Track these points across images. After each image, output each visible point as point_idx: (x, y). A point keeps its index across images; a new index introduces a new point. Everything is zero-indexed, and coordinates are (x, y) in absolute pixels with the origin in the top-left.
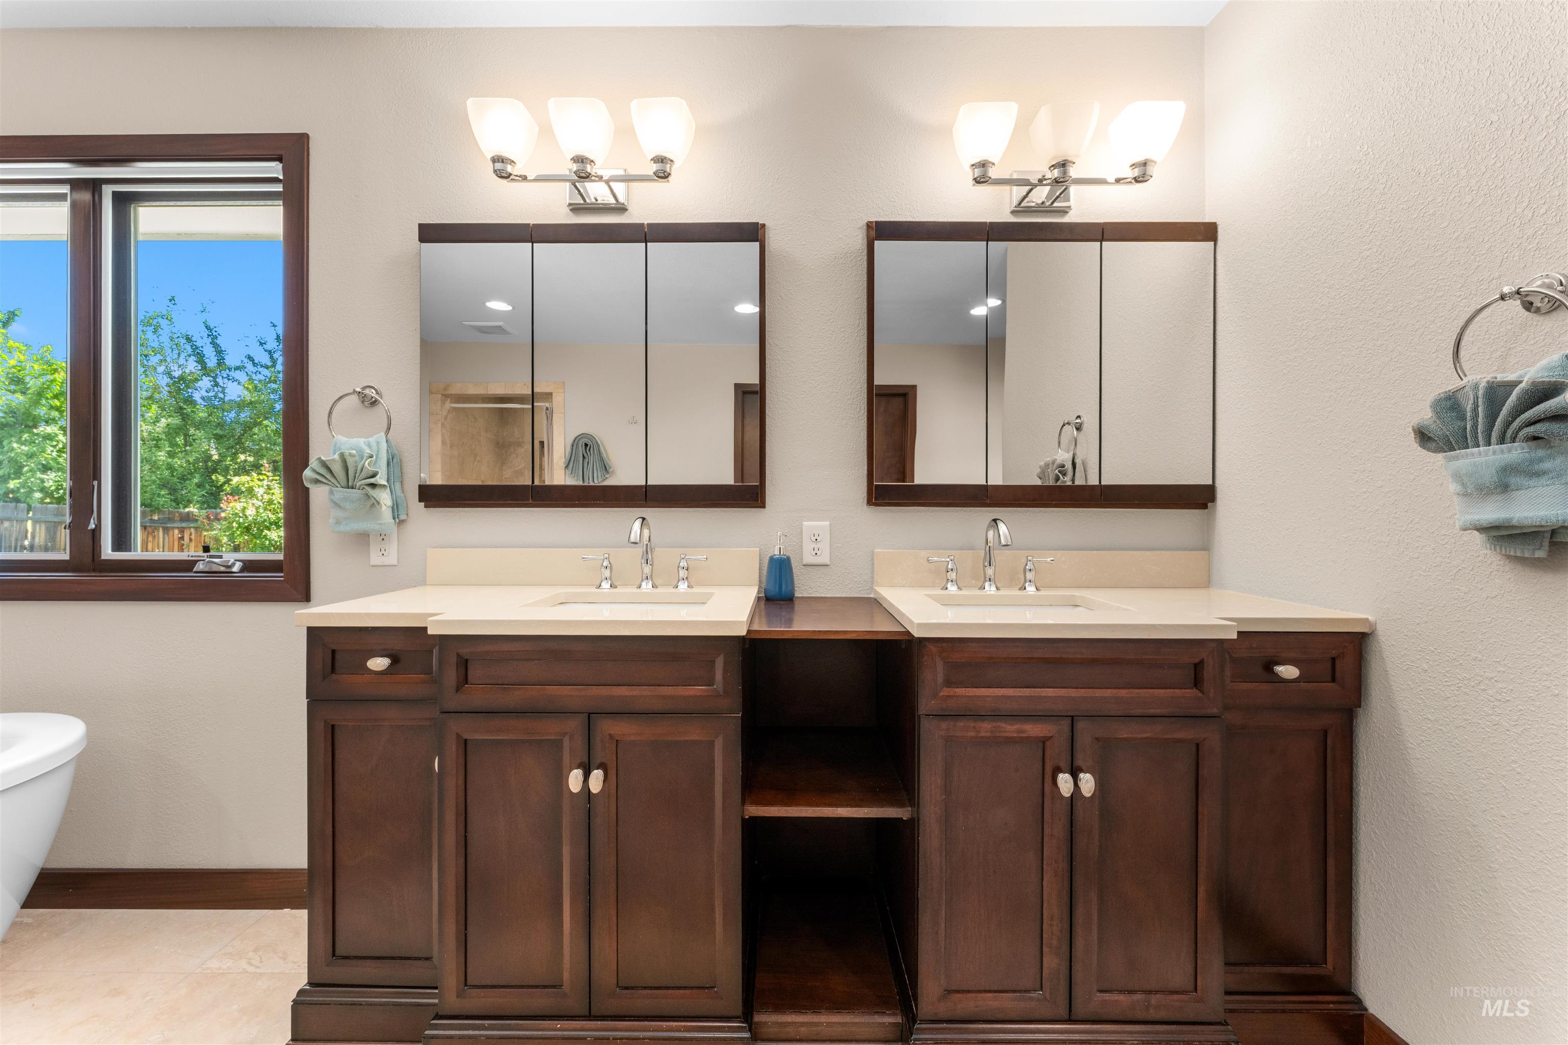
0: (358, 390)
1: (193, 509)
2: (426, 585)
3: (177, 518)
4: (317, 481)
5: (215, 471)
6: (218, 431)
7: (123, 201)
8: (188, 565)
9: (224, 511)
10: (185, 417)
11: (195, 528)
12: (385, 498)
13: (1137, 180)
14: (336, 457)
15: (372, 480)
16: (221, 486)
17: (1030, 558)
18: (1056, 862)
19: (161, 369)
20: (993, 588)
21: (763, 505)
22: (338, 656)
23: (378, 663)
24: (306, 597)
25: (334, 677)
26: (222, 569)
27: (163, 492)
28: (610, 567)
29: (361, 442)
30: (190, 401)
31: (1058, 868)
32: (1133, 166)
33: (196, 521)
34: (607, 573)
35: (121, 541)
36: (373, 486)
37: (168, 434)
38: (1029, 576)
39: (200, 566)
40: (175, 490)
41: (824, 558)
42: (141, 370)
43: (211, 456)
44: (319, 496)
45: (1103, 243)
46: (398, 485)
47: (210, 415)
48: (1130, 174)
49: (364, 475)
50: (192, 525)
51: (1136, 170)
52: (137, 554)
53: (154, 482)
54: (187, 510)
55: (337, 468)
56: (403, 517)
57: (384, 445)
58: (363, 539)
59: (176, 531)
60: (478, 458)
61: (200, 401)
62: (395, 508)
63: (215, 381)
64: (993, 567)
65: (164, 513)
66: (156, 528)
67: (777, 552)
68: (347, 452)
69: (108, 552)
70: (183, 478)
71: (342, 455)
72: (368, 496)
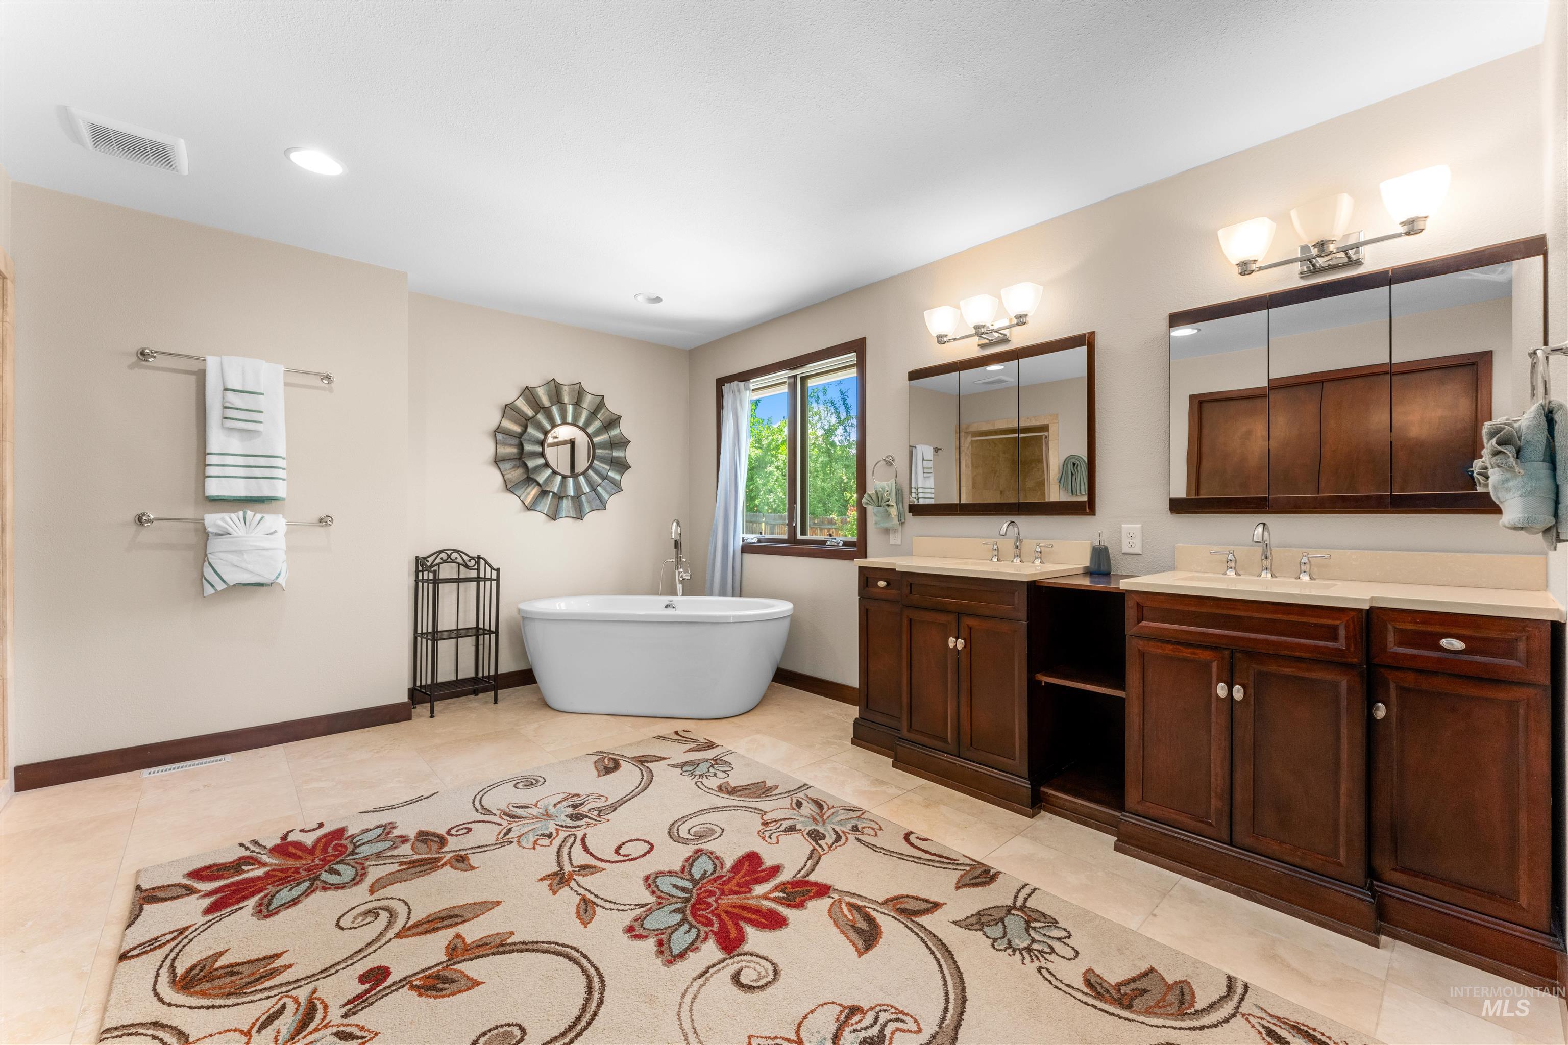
0: (884, 458)
1: (834, 516)
2: (912, 555)
3: (826, 522)
4: (867, 504)
5: (845, 490)
6: (846, 463)
7: (804, 379)
8: (823, 543)
9: (849, 517)
10: (830, 455)
11: (835, 529)
12: (894, 511)
13: (1408, 234)
14: (874, 492)
15: (887, 503)
16: (849, 500)
17: (1304, 554)
18: (1220, 740)
19: (819, 425)
20: (1269, 576)
21: (1094, 515)
22: (869, 580)
23: (882, 584)
24: (866, 557)
25: (867, 588)
26: (836, 544)
27: (820, 505)
28: (998, 550)
29: (884, 484)
30: (833, 444)
31: (1221, 744)
32: (1403, 224)
33: (836, 524)
34: (996, 553)
35: (803, 532)
36: (888, 505)
37: (822, 467)
38: (1303, 568)
39: (828, 543)
40: (825, 504)
41: (1137, 549)
42: (809, 426)
43: (844, 480)
44: (870, 510)
45: (1392, 286)
46: (901, 504)
47: (843, 452)
48: (1402, 230)
49: (884, 500)
50: (833, 527)
51: (1405, 227)
52: (809, 537)
53: (815, 498)
54: (831, 516)
55: (874, 497)
56: (903, 521)
57: (894, 485)
58: (887, 531)
59: (826, 530)
60: (998, 474)
61: (838, 443)
62: (899, 516)
63: (845, 429)
64: (1270, 560)
65: (820, 519)
66: (817, 528)
67: (1097, 544)
68: (878, 490)
69: (799, 537)
70: (829, 496)
71: (876, 491)
72: (887, 511)
